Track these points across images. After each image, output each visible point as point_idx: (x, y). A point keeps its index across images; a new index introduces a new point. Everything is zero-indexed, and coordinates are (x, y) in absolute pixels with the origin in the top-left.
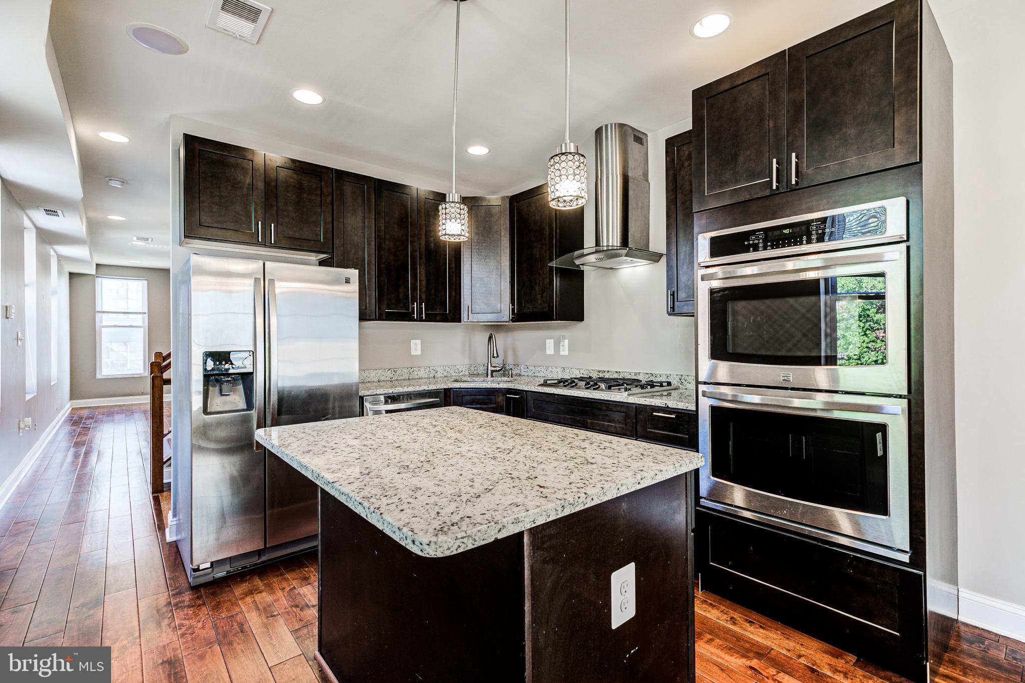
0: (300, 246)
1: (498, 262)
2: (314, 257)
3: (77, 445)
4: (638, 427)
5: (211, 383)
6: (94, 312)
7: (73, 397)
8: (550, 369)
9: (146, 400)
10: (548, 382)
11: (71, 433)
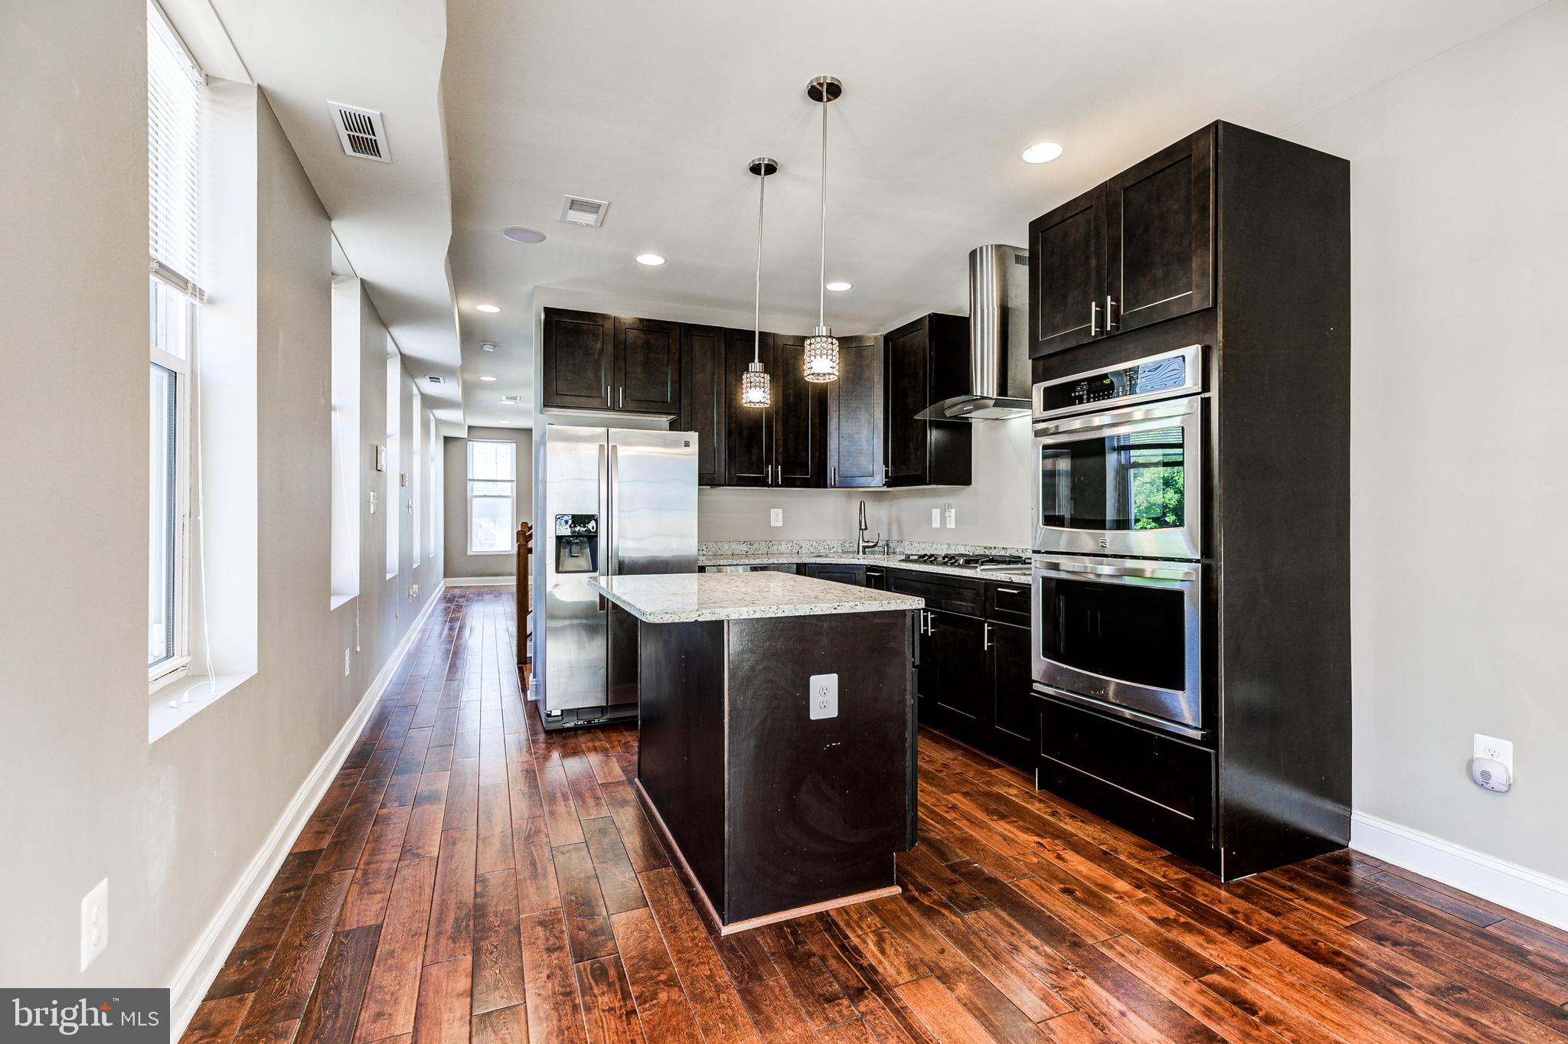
0: (647, 408)
1: (870, 415)
2: (664, 420)
3: (452, 620)
4: (987, 605)
5: (562, 544)
6: (466, 480)
7: (446, 575)
8: (935, 546)
9: (512, 581)
10: (911, 557)
11: (446, 610)
